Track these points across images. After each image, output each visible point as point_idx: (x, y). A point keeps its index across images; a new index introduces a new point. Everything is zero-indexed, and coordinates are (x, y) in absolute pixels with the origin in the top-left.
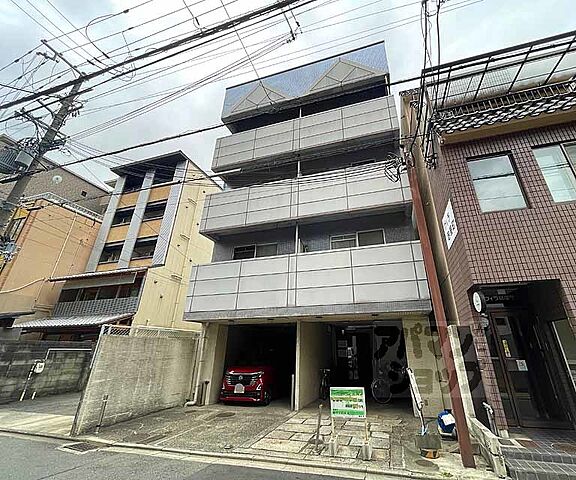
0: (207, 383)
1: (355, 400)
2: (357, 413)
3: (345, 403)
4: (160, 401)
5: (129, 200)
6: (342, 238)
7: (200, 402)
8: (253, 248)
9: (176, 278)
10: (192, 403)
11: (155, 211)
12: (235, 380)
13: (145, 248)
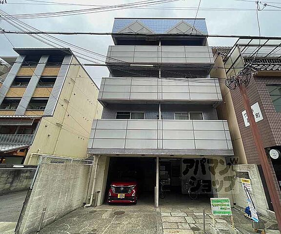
0: (99, 192)
1: (225, 205)
2: (227, 213)
3: (220, 207)
4: (70, 206)
5: (26, 72)
6: (180, 114)
7: (94, 205)
8: (129, 113)
9: (59, 125)
10: (89, 205)
11: (47, 81)
12: (118, 190)
13: (38, 104)
